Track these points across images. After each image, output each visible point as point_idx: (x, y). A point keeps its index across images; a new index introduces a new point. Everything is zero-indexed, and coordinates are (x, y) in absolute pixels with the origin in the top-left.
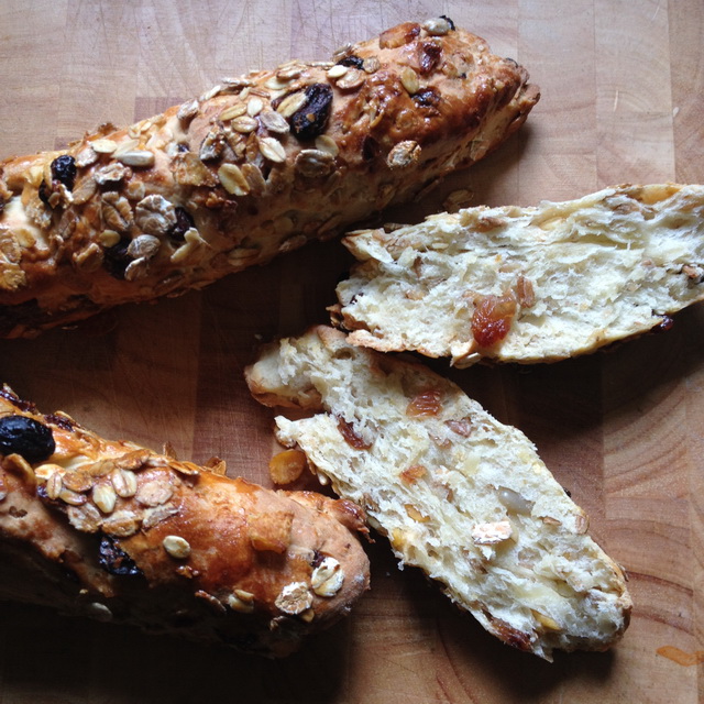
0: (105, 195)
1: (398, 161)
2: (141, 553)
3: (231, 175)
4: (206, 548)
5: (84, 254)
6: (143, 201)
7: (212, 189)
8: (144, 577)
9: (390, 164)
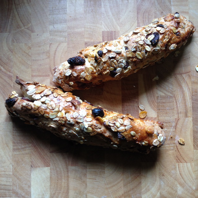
0: (112, 60)
1: (172, 48)
2: (126, 135)
3: (139, 54)
4: (138, 133)
5: (106, 72)
6: (120, 61)
7: (134, 58)
8: (126, 140)
9: (170, 49)
